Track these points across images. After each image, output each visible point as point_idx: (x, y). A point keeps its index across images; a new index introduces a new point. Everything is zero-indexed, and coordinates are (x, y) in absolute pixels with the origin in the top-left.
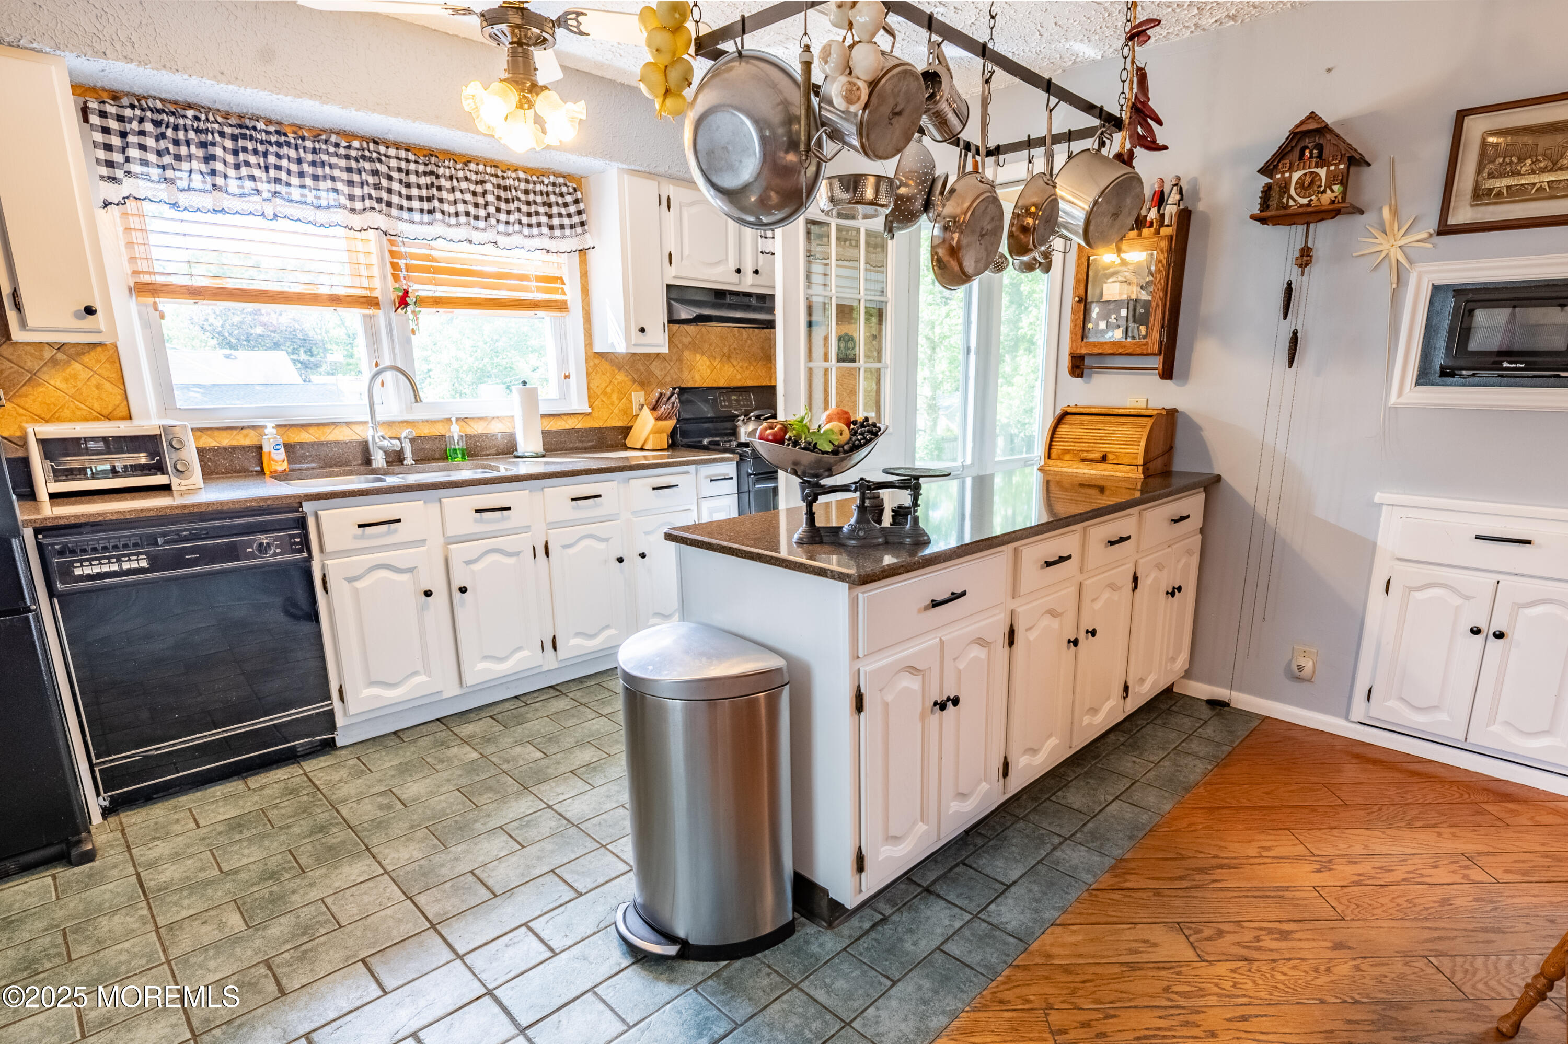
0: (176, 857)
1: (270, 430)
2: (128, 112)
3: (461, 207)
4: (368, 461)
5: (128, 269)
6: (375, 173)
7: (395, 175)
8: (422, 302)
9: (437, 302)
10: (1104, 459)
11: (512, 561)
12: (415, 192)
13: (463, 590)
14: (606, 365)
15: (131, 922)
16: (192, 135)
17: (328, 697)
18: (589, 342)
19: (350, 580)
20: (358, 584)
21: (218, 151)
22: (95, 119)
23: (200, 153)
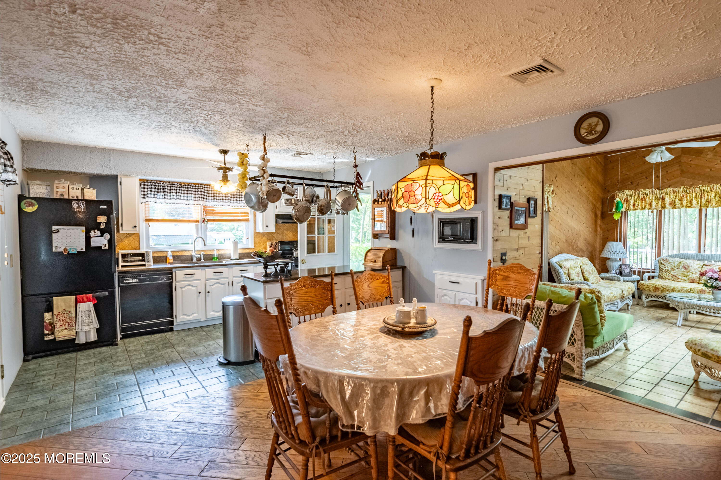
0: (134, 346)
1: (170, 252)
2: (149, 184)
3: (221, 198)
4: (192, 260)
5: (144, 216)
6: (201, 192)
7: (206, 192)
8: (209, 220)
9: (214, 220)
10: (375, 261)
11: (222, 286)
12: (210, 195)
13: (209, 292)
14: (260, 235)
15: (124, 354)
16: (161, 187)
17: (172, 316)
18: (255, 230)
19: (181, 288)
20: (183, 289)
21: (166, 190)
22: (142, 186)
23: (163, 191)
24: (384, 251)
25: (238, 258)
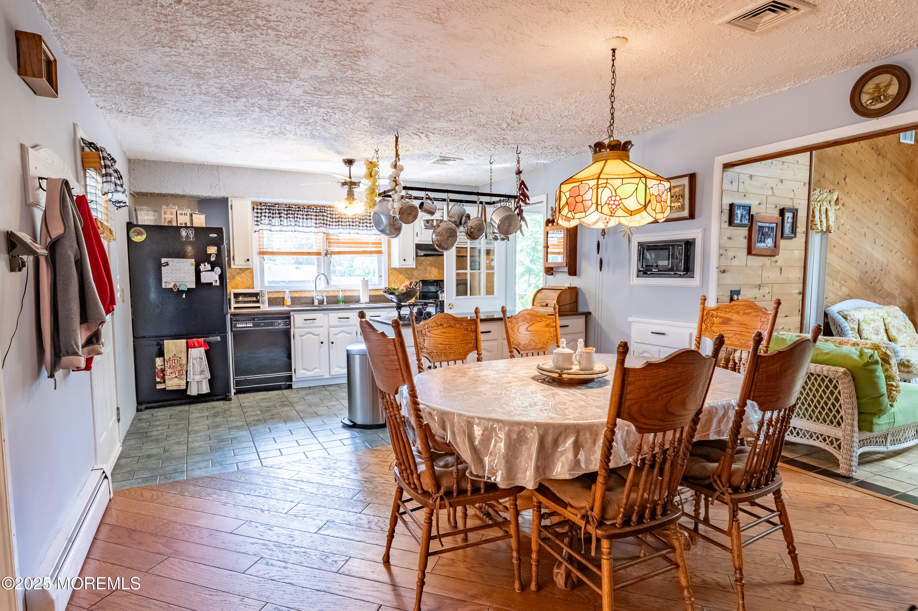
0: (249, 402)
1: (287, 293)
2: (263, 207)
3: (348, 223)
4: (313, 303)
5: (258, 248)
6: (323, 216)
7: (329, 216)
8: (333, 253)
9: (339, 253)
10: (547, 305)
11: (349, 335)
12: (334, 220)
13: (332, 343)
14: (396, 272)
15: (238, 410)
16: (277, 211)
17: (291, 371)
18: (389, 265)
19: (301, 336)
20: (303, 338)
21: (283, 215)
22: (255, 210)
23: (277, 215)
24: (560, 291)
25: (368, 301)
